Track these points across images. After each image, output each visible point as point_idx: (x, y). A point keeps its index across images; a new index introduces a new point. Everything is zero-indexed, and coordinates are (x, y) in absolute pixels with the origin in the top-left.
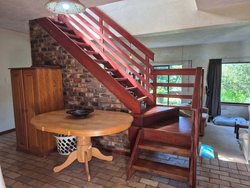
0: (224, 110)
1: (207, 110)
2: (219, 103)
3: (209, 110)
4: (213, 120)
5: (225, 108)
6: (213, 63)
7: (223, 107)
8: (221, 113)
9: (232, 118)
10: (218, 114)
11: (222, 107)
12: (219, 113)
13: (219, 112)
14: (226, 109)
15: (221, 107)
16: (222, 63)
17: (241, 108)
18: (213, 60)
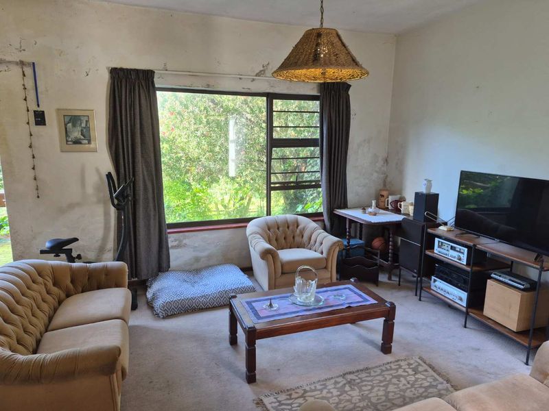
0: (180, 251)
1: (125, 271)
2: (162, 229)
3: (130, 268)
4: (149, 295)
5: (180, 241)
6: (124, 81)
7: (175, 240)
8: (169, 262)
9: (204, 273)
10: (162, 266)
11: (172, 239)
12: (164, 265)
13: (164, 257)
14: (185, 245)
15: (169, 240)
16: (155, 89)
17: (225, 235)
18: (122, 69)
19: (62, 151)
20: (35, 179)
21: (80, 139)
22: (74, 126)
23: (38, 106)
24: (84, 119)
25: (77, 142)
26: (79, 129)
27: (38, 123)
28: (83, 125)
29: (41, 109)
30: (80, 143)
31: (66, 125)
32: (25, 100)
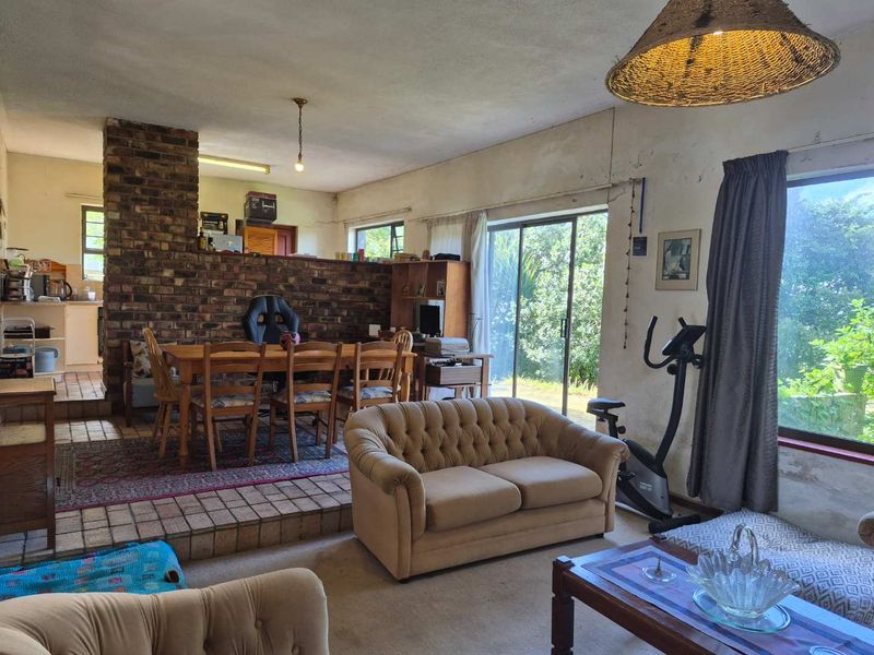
5: (806, 468)
7: (797, 463)
11: (788, 458)
16: (786, 185)
19: (657, 289)
20: (626, 324)
21: (678, 272)
22: (673, 254)
23: (641, 231)
24: (686, 243)
25: (674, 276)
26: (679, 257)
27: (636, 253)
28: (684, 253)
29: (644, 235)
30: (677, 278)
31: (665, 253)
32: (630, 225)
